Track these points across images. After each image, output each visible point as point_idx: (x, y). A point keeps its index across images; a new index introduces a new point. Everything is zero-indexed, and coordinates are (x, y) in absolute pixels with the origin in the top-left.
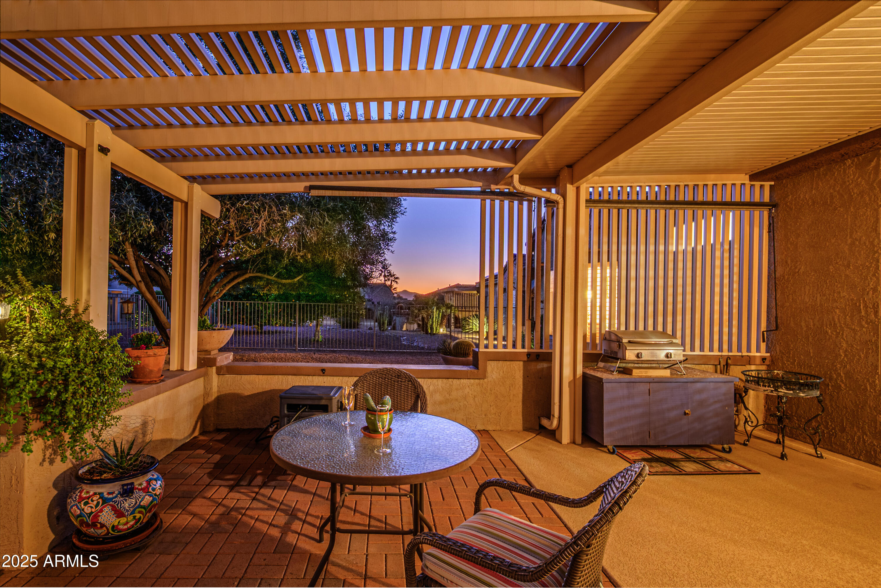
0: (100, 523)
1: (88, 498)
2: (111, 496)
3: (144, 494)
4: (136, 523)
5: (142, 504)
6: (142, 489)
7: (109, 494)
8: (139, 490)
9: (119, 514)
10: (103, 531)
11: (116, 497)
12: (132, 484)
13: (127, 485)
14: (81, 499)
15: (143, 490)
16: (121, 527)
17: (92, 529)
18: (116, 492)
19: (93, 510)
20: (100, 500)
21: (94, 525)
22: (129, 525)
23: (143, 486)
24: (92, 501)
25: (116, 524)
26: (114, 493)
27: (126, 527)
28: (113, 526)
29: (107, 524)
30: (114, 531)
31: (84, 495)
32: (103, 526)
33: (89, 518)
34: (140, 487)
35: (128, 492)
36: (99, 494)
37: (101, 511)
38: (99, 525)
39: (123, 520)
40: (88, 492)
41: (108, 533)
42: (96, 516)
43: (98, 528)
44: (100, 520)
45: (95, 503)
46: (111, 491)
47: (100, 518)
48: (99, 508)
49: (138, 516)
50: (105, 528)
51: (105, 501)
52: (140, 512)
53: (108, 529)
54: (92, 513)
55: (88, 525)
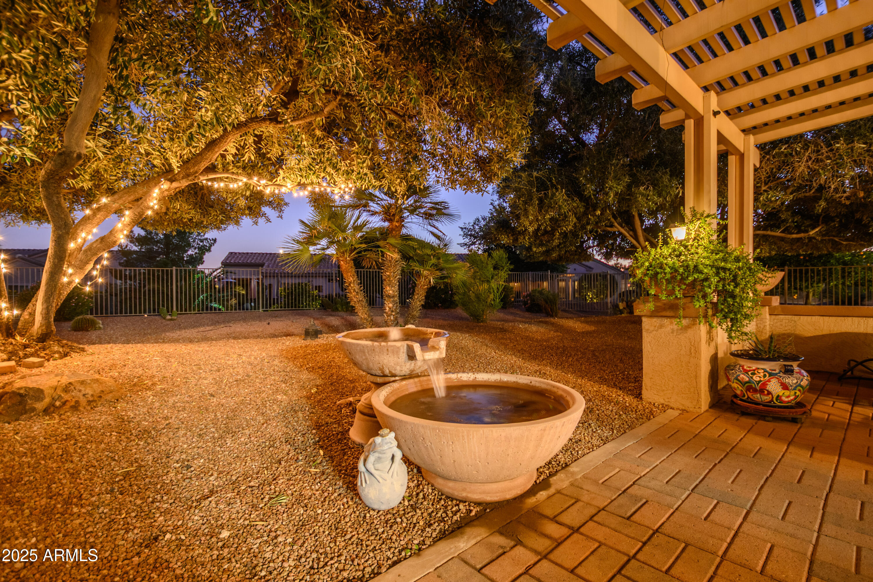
0: (768, 391)
1: (753, 370)
2: (775, 372)
4: (795, 398)
7: (772, 370)
9: (785, 387)
10: (767, 398)
11: (780, 373)
13: (787, 366)
15: (799, 373)
16: (784, 398)
17: (758, 395)
18: (780, 370)
19: (762, 379)
20: (766, 374)
21: (762, 391)
22: (789, 399)
24: (759, 373)
25: (781, 394)
26: (777, 370)
27: (787, 400)
28: (778, 396)
29: (773, 393)
30: (777, 400)
31: (747, 369)
32: (769, 393)
33: (758, 384)
35: (789, 372)
36: (764, 369)
37: (769, 381)
38: (766, 392)
39: (787, 393)
40: (750, 367)
41: (772, 400)
42: (765, 384)
43: (765, 395)
44: (769, 388)
45: (762, 375)
46: (774, 368)
47: (768, 387)
48: (766, 379)
49: (798, 393)
50: (770, 396)
51: (771, 374)
52: (799, 390)
53: (773, 397)
54: (760, 381)
55: (755, 391)
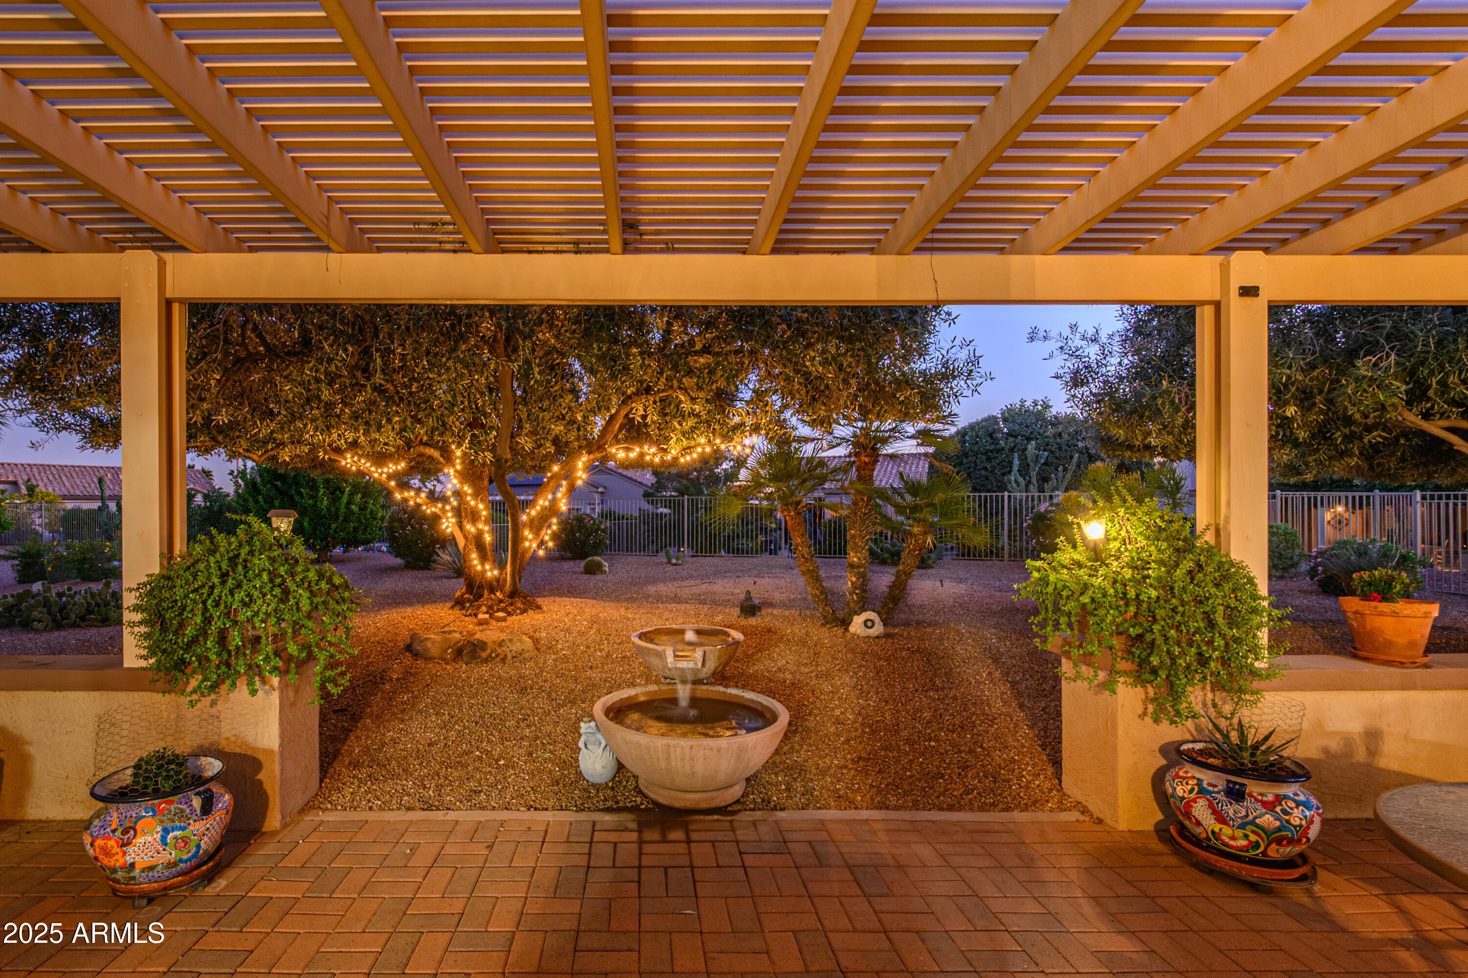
0: (1193, 817)
1: (1184, 778)
2: (1211, 789)
3: (1264, 810)
4: (1251, 848)
5: (1258, 821)
6: (1261, 801)
7: (1209, 784)
8: (1257, 800)
9: (1221, 819)
10: (1200, 832)
11: (1218, 793)
12: (1243, 785)
13: (1235, 783)
14: (1177, 776)
15: (1265, 804)
16: (1224, 840)
18: (1220, 787)
19: (1186, 796)
20: (1196, 788)
22: (1238, 844)
23: (1265, 799)
24: (1187, 784)
25: (1218, 832)
26: (1215, 786)
27: (1233, 844)
28: (1214, 833)
29: (1205, 825)
30: (1214, 839)
31: (1181, 773)
32: (1198, 823)
34: (1260, 798)
35: (1236, 794)
36: (1198, 779)
37: (1195, 801)
38: (1192, 820)
39: (1228, 831)
40: (1186, 772)
42: (1190, 806)
43: (1193, 824)
44: (1194, 813)
45: (1189, 787)
46: (1213, 782)
48: (1193, 796)
49: (1254, 838)
50: (1201, 828)
51: (1202, 791)
52: (1256, 834)
54: (1183, 798)
55: (1184, 815)
